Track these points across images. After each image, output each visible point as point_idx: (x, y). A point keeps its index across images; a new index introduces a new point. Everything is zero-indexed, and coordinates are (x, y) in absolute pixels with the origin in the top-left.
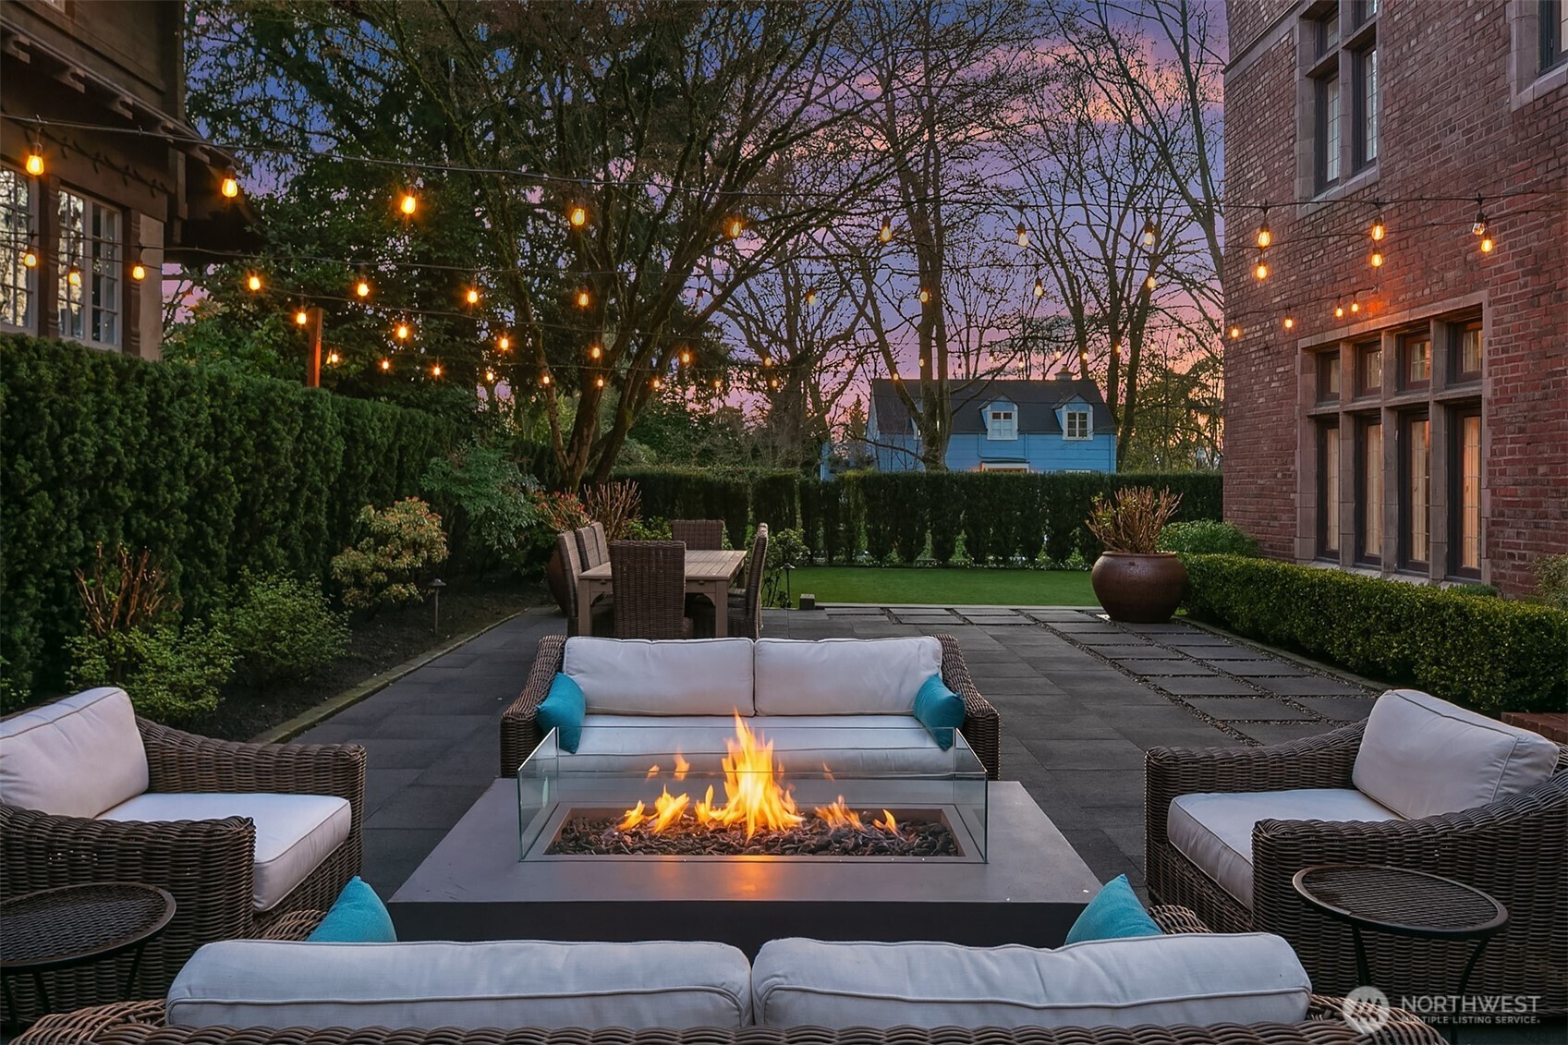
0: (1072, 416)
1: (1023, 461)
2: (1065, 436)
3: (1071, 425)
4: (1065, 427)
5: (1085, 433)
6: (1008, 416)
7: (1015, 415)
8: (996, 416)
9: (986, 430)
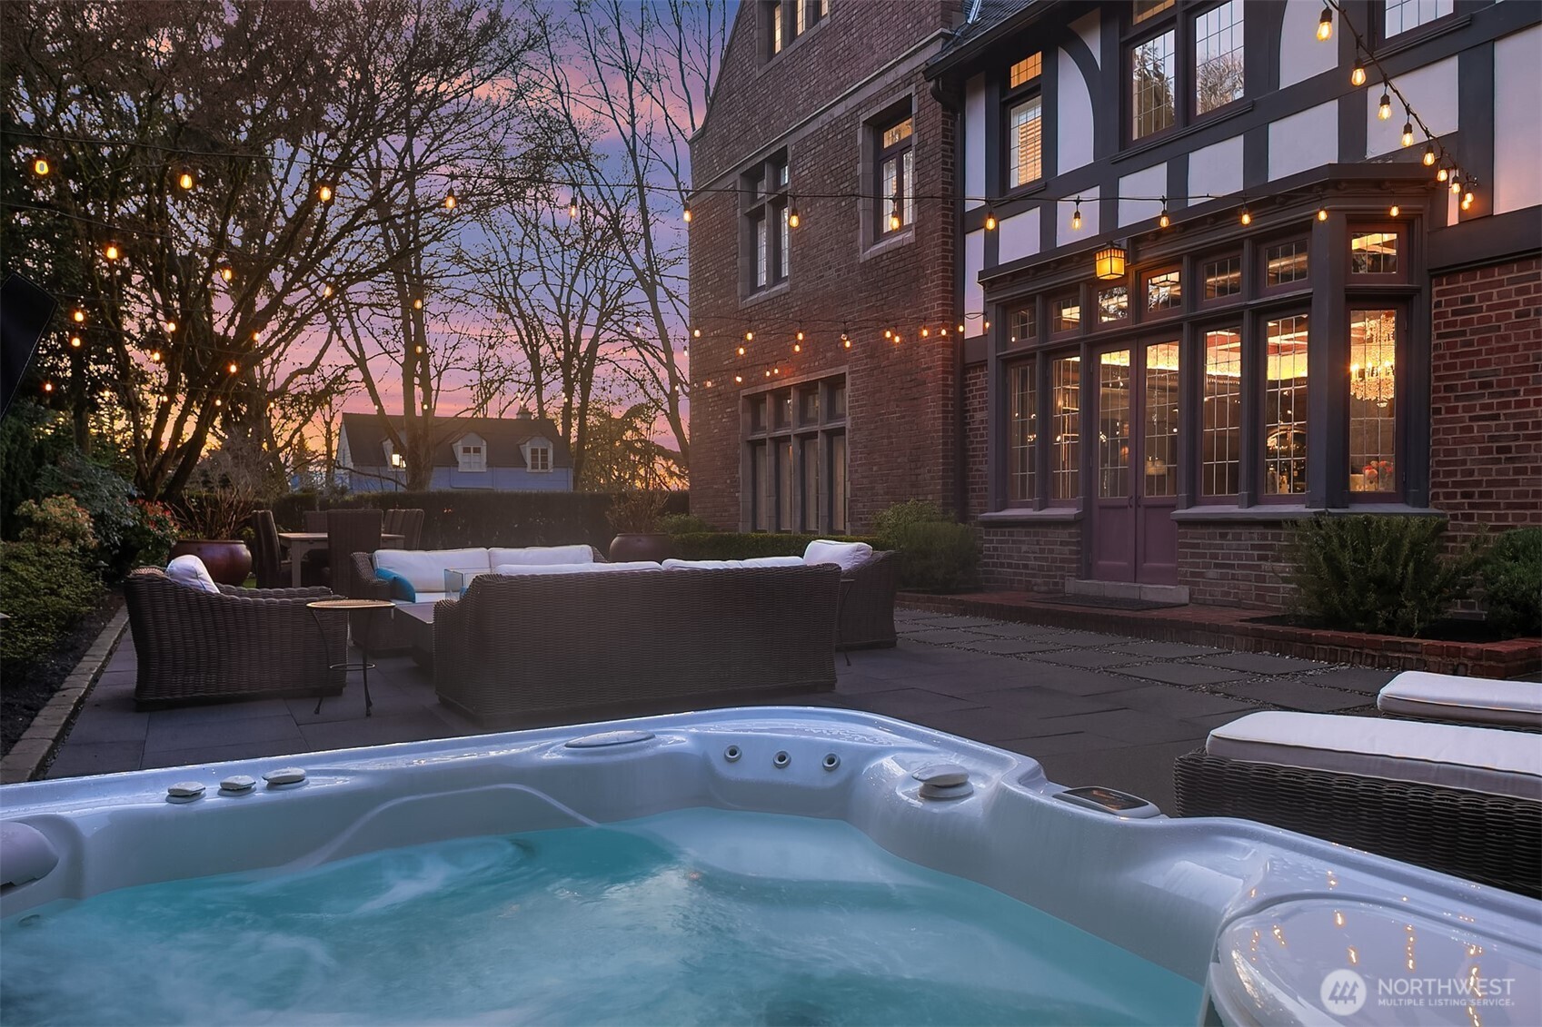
0: (534, 452)
2: (529, 469)
3: (534, 458)
4: (529, 461)
5: (545, 466)
6: (477, 450)
7: (484, 450)
8: (466, 450)
9: (458, 463)
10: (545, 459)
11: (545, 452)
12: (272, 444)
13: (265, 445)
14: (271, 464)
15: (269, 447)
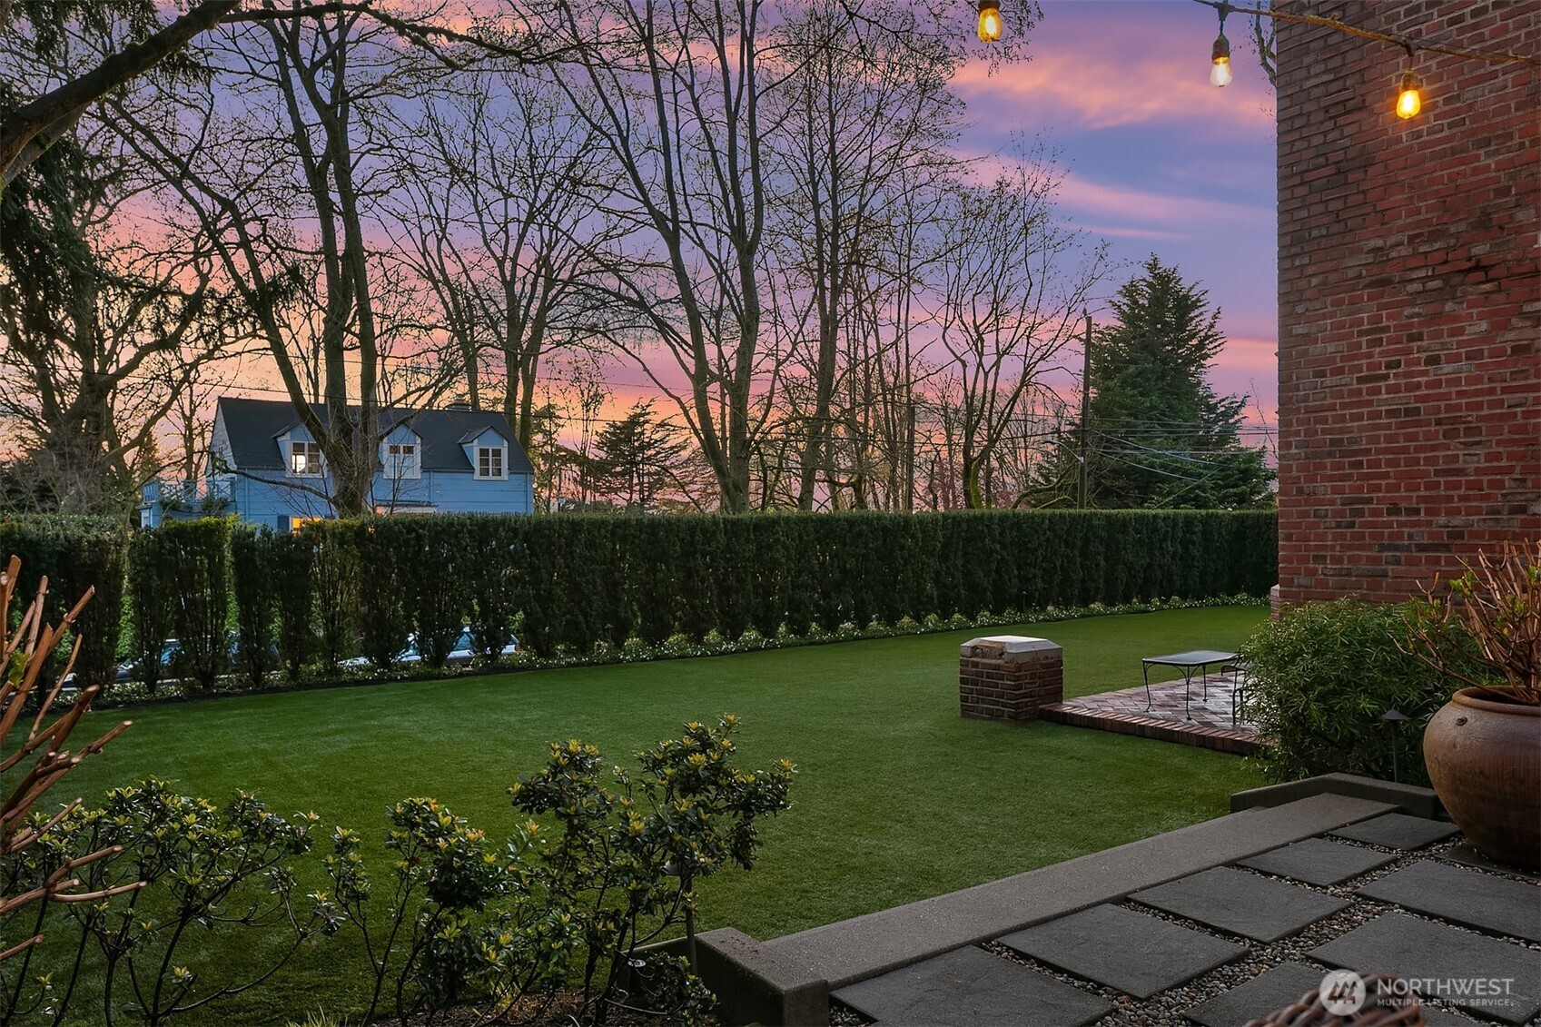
0: (484, 452)
1: (429, 505)
2: (477, 475)
3: (484, 462)
4: (476, 465)
5: (499, 472)
6: (409, 450)
7: (418, 450)
8: (394, 450)
9: (383, 466)
10: (498, 462)
11: (497, 453)
12: (114, 442)
13: (105, 444)
14: (113, 468)
15: (111, 447)
